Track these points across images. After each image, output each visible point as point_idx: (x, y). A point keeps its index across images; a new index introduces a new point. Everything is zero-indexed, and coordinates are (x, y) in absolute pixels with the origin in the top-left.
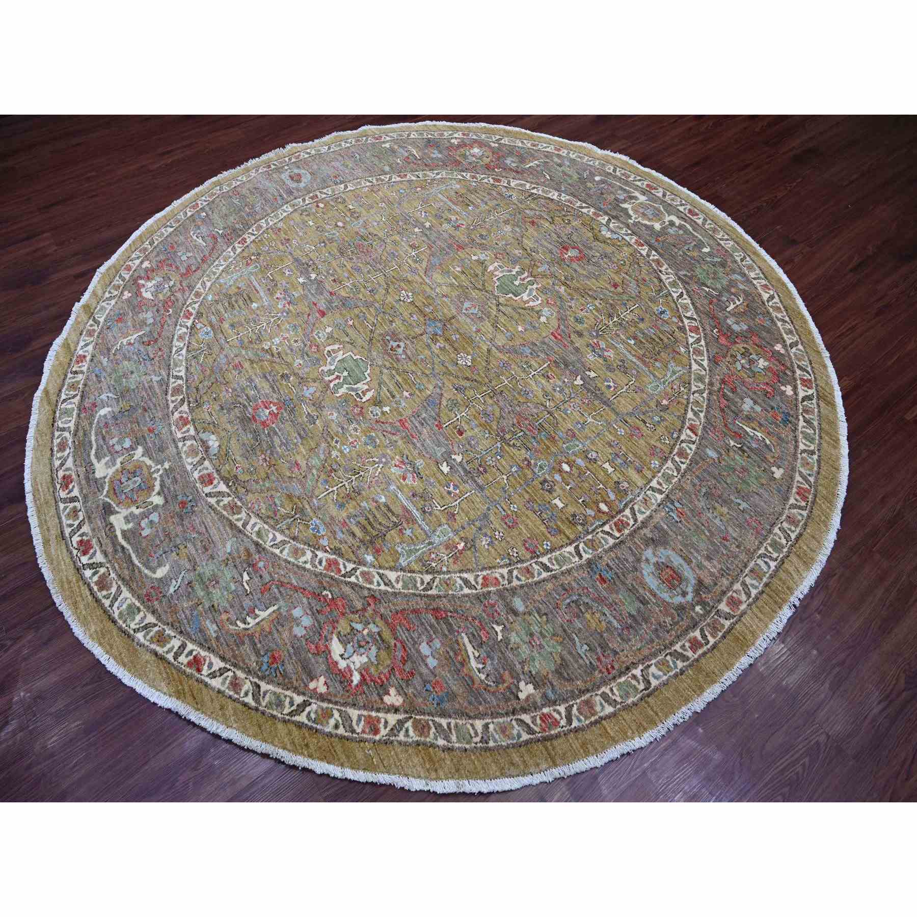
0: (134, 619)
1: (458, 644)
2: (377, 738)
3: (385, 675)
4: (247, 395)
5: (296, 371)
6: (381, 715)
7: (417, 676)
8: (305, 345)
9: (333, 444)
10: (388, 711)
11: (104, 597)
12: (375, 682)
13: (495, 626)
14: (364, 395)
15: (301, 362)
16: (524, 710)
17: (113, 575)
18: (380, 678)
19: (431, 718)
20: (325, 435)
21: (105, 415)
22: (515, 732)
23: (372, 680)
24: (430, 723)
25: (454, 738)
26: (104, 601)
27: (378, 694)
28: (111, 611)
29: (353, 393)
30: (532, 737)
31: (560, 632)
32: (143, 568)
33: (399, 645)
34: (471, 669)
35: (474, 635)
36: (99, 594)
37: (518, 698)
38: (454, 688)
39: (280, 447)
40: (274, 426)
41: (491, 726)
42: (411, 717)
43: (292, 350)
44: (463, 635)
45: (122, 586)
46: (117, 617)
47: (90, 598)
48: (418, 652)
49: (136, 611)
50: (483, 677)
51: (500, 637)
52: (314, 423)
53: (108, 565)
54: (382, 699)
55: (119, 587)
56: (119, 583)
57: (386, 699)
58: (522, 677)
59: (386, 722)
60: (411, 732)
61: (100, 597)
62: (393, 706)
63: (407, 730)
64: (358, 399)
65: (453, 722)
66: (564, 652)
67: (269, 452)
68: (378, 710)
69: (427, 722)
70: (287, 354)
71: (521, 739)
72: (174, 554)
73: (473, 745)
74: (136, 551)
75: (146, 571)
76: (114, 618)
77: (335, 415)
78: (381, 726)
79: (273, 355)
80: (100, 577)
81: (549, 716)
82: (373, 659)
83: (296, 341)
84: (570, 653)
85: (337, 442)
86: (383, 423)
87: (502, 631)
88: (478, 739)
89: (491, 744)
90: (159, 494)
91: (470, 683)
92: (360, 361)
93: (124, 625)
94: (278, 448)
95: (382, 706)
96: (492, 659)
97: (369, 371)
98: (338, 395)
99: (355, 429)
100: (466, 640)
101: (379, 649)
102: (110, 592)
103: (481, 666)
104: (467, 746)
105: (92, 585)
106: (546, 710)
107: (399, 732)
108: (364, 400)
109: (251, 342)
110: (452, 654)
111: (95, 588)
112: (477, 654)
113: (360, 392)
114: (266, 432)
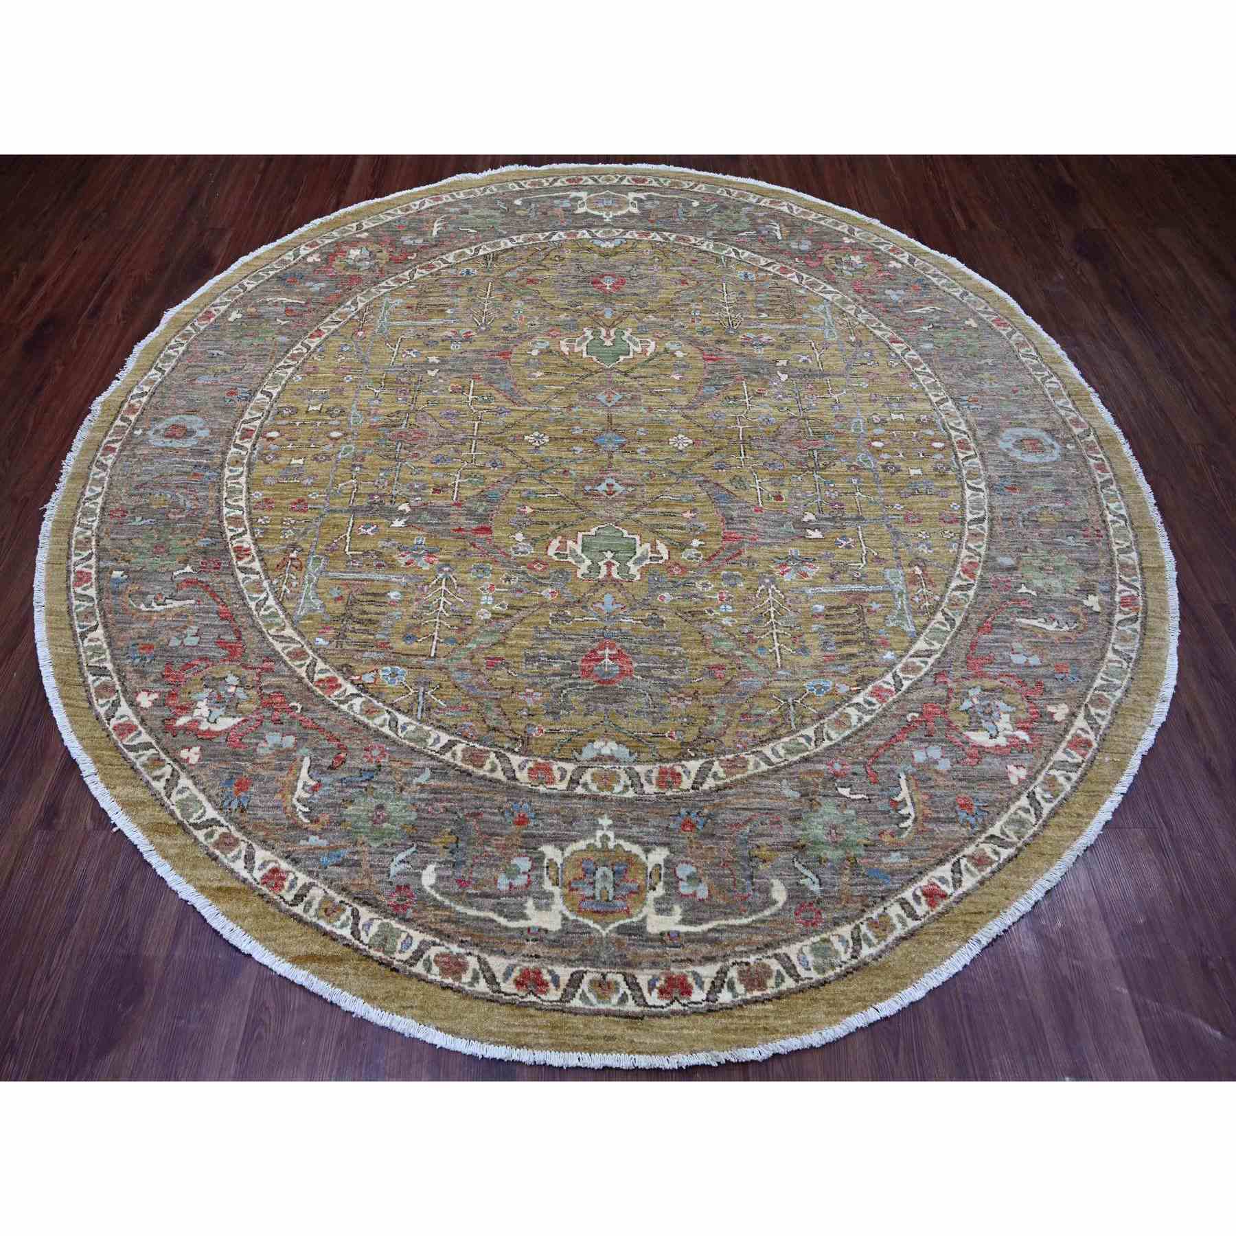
0: (837, 952)
1: (1026, 629)
2: (1095, 745)
3: (1031, 708)
4: (555, 675)
5: (561, 602)
6: (1072, 731)
7: (1043, 681)
8: (524, 573)
9: (711, 616)
10: (1072, 723)
11: (778, 985)
12: (1033, 721)
13: (1020, 591)
14: (659, 552)
15: (550, 590)
16: (1111, 614)
17: (752, 959)
18: (1034, 713)
19: (1092, 690)
20: (690, 618)
21: (439, 878)
22: (1130, 632)
23: (1031, 722)
24: (1097, 692)
25: (1116, 681)
26: (784, 987)
27: (1049, 723)
28: (806, 982)
29: (648, 562)
30: (1139, 621)
31: (1049, 548)
32: (760, 916)
33: (1004, 679)
34: (1055, 633)
35: (1022, 612)
36: (769, 991)
37: (1098, 613)
38: (1069, 656)
39: (672, 673)
40: (635, 665)
41: (1116, 647)
42: (1086, 706)
43: (520, 591)
44: (1017, 620)
45: (778, 951)
46: (820, 977)
47: (769, 1006)
48: (1018, 666)
49: (826, 945)
50: (1066, 628)
51: (1034, 593)
52: (663, 621)
53: (731, 961)
54: (1056, 722)
55: (776, 956)
56: (770, 953)
57: (1057, 717)
58: (1078, 599)
59: (1082, 729)
60: (1102, 712)
61: (775, 990)
62: (1068, 715)
63: (1099, 715)
64: (661, 562)
65: (1101, 674)
66: (1070, 555)
67: (670, 690)
68: (1066, 731)
69: (1094, 695)
70: (521, 599)
71: (1138, 630)
72: (761, 867)
74: (726, 915)
75: (767, 913)
76: (818, 981)
77: (666, 594)
78: (1084, 736)
79: (507, 616)
80: (741, 981)
81: (1123, 598)
82: (1010, 709)
83: (508, 579)
84: (1071, 552)
85: (711, 611)
86: (715, 555)
87: (1028, 588)
90: (647, 851)
91: (1069, 641)
92: (601, 531)
93: (838, 970)
94: (673, 677)
95: (1063, 726)
96: (1053, 611)
97: (625, 532)
98: (638, 577)
99: (705, 585)
100: (1023, 621)
101: (999, 699)
102: (775, 974)
103: (1055, 624)
104: (1129, 675)
105: (749, 996)
106: (1117, 599)
107: (1096, 723)
108: (666, 557)
109: (461, 629)
110: (1033, 640)
111: (757, 993)
112: (1043, 620)
113: (650, 555)
114: (638, 677)
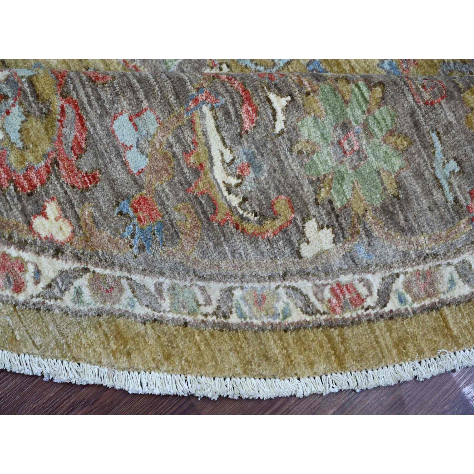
1: (193, 130)
2: (21, 297)
3: (38, 172)
6: (27, 256)
7: (103, 184)
10: (41, 251)
12: (17, 184)
13: (272, 96)
16: (304, 274)
18: (30, 181)
19: (126, 274)
22: (280, 306)
23: (11, 180)
24: (124, 282)
25: (166, 304)
27: (23, 211)
30: (308, 318)
31: (406, 127)
33: (69, 110)
34: (213, 184)
35: (227, 114)
37: (298, 254)
38: (176, 216)
41: (238, 293)
42: (86, 270)
44: (206, 109)
48: (111, 134)
50: (235, 201)
51: (279, 126)
54: (30, 224)
57: (38, 222)
58: (313, 210)
59: (38, 272)
60: (87, 294)
62: (51, 240)
63: (79, 293)
65: (167, 282)
66: (407, 173)
68: (22, 245)
69: (117, 280)
71: (290, 320)
73: (200, 317)
78: (28, 277)
81: (350, 287)
82: (15, 137)
84: (419, 175)
87: (286, 110)
88: (210, 309)
89: (234, 319)
91: (208, 210)
95: (30, 238)
96: (258, 169)
100: (210, 123)
101: (27, 114)
103: (233, 181)
104: (189, 319)
106: (344, 279)
107: (62, 292)
110: (177, 149)
112: (228, 157)
